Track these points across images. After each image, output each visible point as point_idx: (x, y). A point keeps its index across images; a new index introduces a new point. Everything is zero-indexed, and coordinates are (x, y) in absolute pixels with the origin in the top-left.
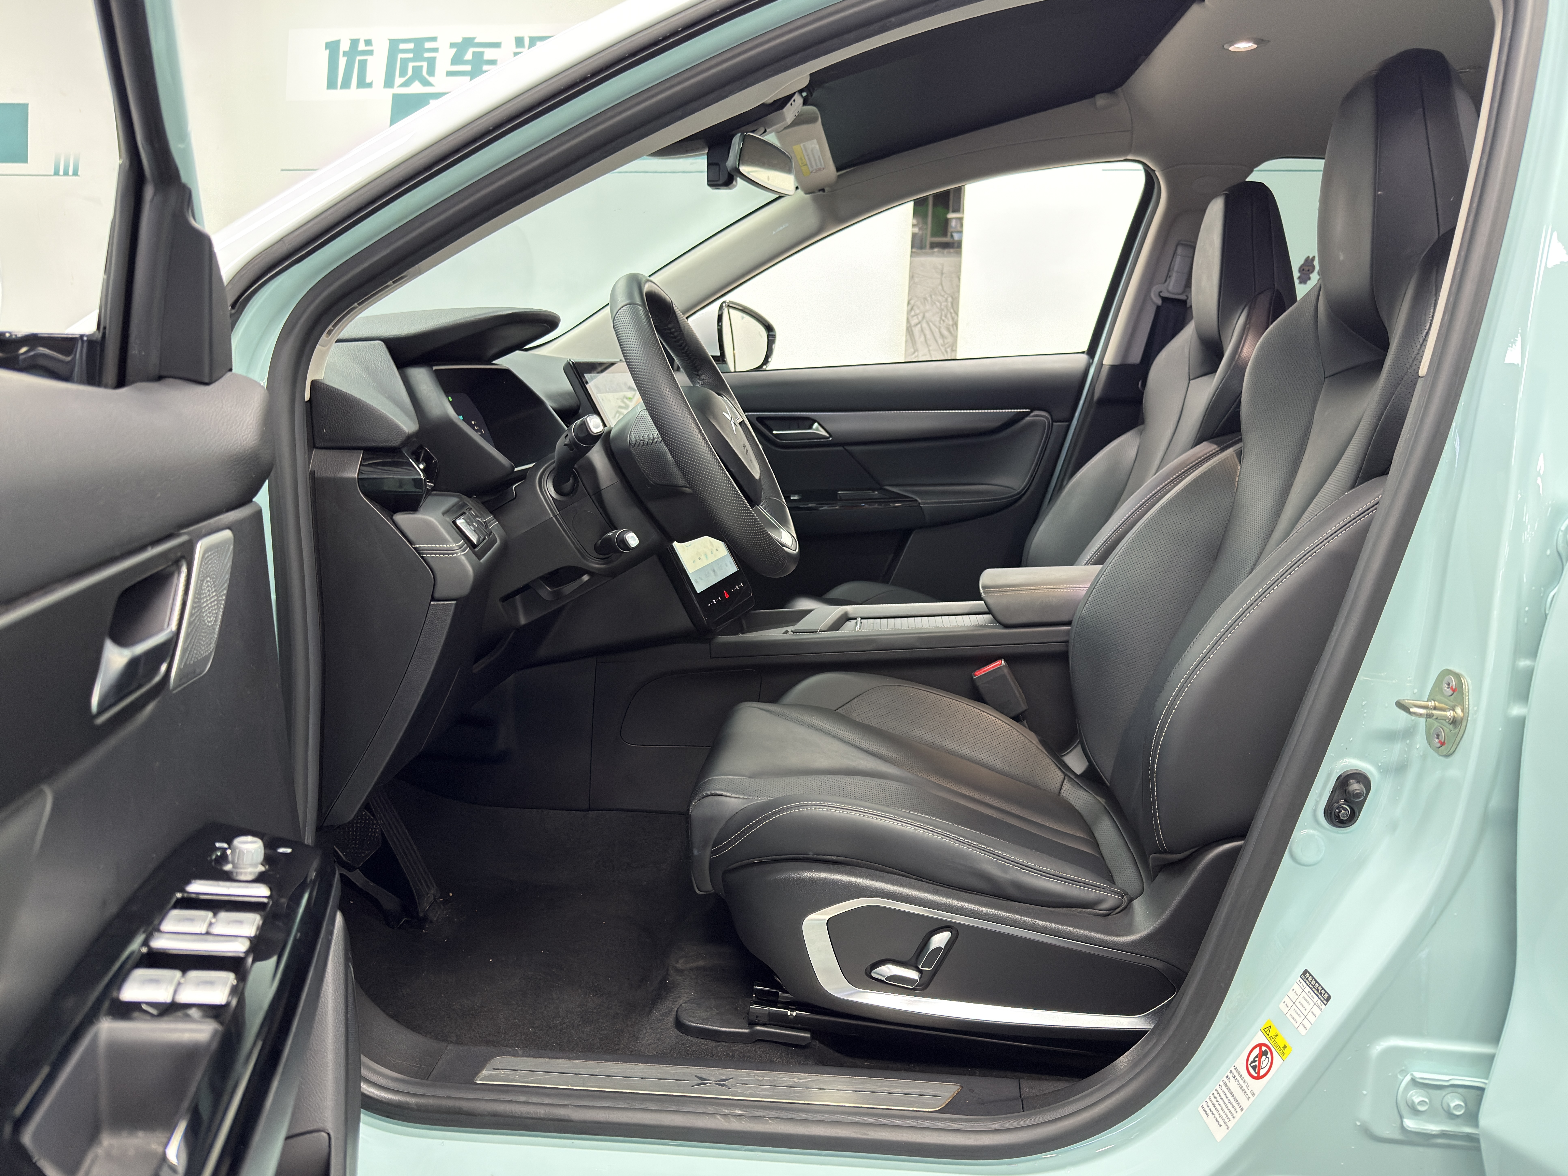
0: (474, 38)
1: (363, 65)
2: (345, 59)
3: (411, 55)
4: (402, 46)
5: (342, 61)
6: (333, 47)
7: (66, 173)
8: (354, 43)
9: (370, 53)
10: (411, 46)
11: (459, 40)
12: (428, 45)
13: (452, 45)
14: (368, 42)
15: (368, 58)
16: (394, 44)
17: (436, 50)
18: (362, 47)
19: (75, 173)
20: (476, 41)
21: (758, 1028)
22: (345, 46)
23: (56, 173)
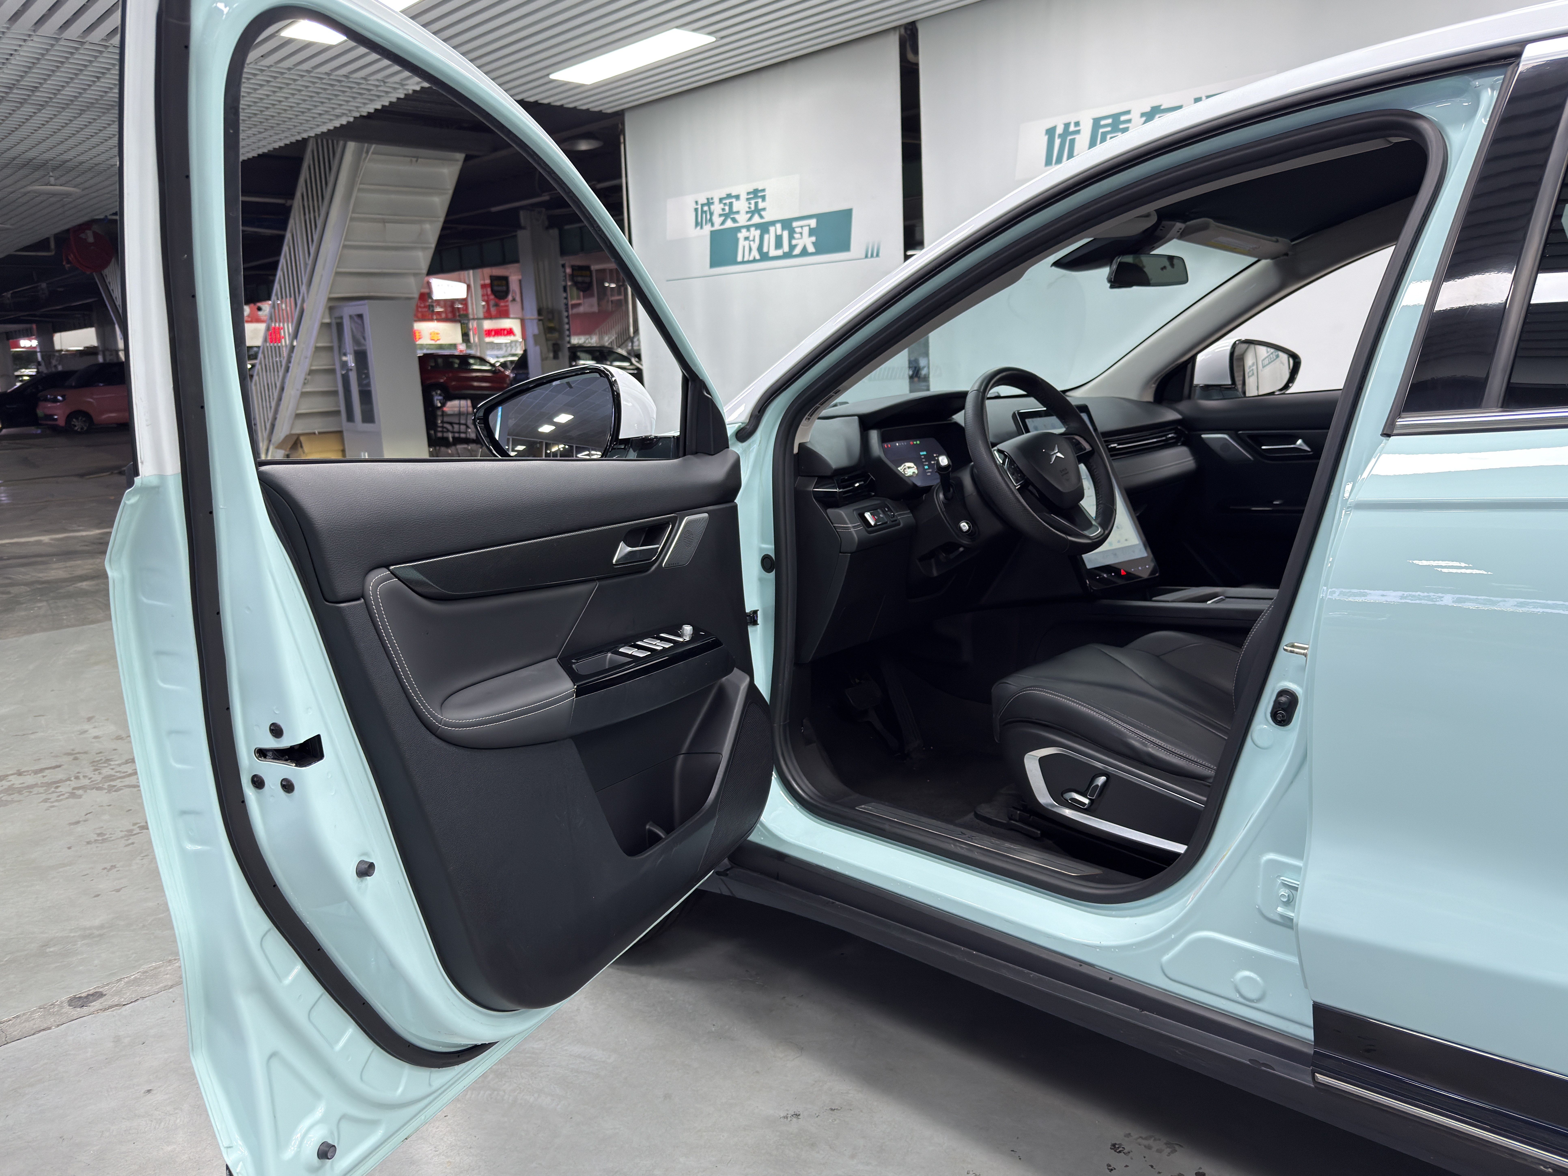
0: (1160, 106)
1: (1072, 142)
2: (1060, 140)
3: (1109, 129)
4: (1103, 123)
5: (1057, 142)
6: (1051, 132)
7: (872, 256)
8: (1067, 126)
9: (1078, 132)
10: (1109, 121)
11: (1148, 109)
12: (1123, 118)
13: (1143, 115)
14: (1077, 124)
15: (1077, 137)
16: (1096, 122)
17: (1129, 121)
18: (1072, 128)
19: (878, 255)
20: (1162, 108)
21: (1013, 822)
22: (1060, 130)
23: (866, 257)
